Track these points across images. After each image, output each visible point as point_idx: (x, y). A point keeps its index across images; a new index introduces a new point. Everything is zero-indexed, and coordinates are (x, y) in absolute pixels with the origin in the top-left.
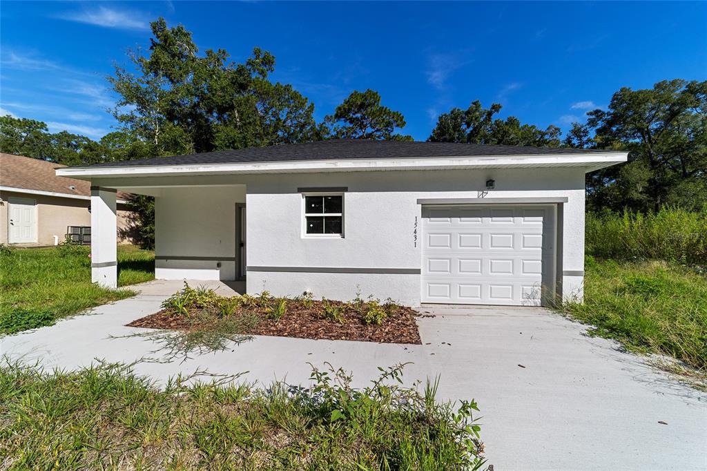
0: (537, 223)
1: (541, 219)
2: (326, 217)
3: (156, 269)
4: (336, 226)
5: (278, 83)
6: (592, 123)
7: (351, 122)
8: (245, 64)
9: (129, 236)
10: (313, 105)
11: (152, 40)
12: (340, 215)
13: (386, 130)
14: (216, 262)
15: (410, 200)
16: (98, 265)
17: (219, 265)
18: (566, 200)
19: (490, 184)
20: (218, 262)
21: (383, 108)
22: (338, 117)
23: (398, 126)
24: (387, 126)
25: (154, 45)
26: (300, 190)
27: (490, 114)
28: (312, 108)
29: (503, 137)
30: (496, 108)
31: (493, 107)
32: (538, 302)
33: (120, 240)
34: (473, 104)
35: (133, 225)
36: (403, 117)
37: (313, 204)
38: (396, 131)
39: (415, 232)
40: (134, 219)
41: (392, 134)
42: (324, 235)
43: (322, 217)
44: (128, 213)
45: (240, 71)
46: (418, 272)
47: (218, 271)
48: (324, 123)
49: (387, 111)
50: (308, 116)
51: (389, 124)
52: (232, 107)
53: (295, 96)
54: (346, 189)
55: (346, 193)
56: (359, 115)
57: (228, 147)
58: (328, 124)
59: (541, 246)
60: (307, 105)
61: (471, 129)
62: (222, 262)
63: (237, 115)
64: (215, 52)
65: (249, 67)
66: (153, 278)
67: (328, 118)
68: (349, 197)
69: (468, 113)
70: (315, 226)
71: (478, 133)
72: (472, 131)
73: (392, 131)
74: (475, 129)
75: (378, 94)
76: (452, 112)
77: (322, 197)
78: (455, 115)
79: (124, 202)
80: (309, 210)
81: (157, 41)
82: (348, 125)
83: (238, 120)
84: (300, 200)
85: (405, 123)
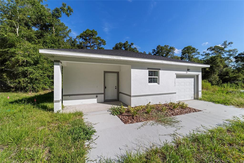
0: (192, 80)
1: (193, 79)
2: (154, 78)
6: (153, 52)
8: (59, 8)
10: (70, 30)
12: (157, 77)
13: (99, 45)
15: (173, 73)
18: (199, 74)
19: (188, 70)
20: (96, 95)
21: (99, 37)
22: (81, 37)
23: (103, 44)
24: (99, 44)
26: (148, 69)
27: (131, 46)
30: (132, 44)
31: (131, 44)
32: (193, 98)
34: (126, 42)
36: (106, 42)
37: (150, 74)
38: (102, 46)
39: (175, 82)
41: (100, 47)
42: (153, 83)
43: (152, 78)
46: (175, 93)
47: (96, 99)
48: (76, 39)
49: (101, 39)
54: (160, 69)
55: (160, 71)
56: (88, 38)
59: (194, 85)
60: (68, 30)
62: (98, 95)
65: (61, 10)
67: (78, 37)
69: (124, 44)
70: (151, 81)
75: (97, 32)
76: (120, 43)
77: (153, 71)
78: (120, 44)
80: (149, 75)
82: (83, 41)
83: (54, 32)
84: (147, 71)
85: (106, 44)
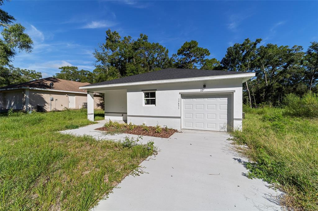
0: (225, 100)
1: (227, 98)
3: (105, 116)
4: (153, 102)
5: (153, 43)
7: (185, 55)
8: (137, 41)
9: (100, 106)
10: (168, 50)
11: (106, 37)
12: (155, 98)
13: (201, 57)
14: (122, 114)
15: (176, 93)
16: (89, 114)
17: (122, 115)
18: (235, 91)
19: (205, 86)
21: (198, 48)
22: (179, 54)
23: (206, 55)
25: (107, 38)
26: (142, 91)
27: (255, 44)
28: (167, 51)
29: (264, 55)
31: (257, 40)
32: (226, 130)
33: (97, 107)
34: (246, 40)
35: (101, 102)
36: (208, 51)
37: (147, 95)
38: (206, 57)
39: (179, 104)
40: (101, 100)
41: (204, 59)
42: (150, 105)
43: (149, 99)
44: (99, 98)
45: (135, 44)
46: (180, 118)
47: (122, 117)
48: (172, 57)
49: (201, 49)
50: (166, 55)
51: (202, 55)
52: (132, 58)
53: (161, 47)
54: (156, 90)
55: (156, 91)
56: (188, 52)
57: (131, 73)
58: (174, 58)
59: (227, 109)
60: (166, 50)
61: (245, 52)
62: (124, 114)
63: (134, 60)
64: (127, 37)
66: (104, 119)
67: (174, 55)
68: (157, 92)
69: (243, 45)
70: (148, 102)
71: (249, 55)
72: (246, 53)
73: (204, 58)
74: (247, 52)
75: (196, 42)
76: (234, 46)
77: (149, 93)
78: (236, 47)
79: (98, 94)
80: (146, 97)
81: (108, 37)
82: (184, 57)
83: (135, 62)
84: (142, 94)
85: (210, 53)
